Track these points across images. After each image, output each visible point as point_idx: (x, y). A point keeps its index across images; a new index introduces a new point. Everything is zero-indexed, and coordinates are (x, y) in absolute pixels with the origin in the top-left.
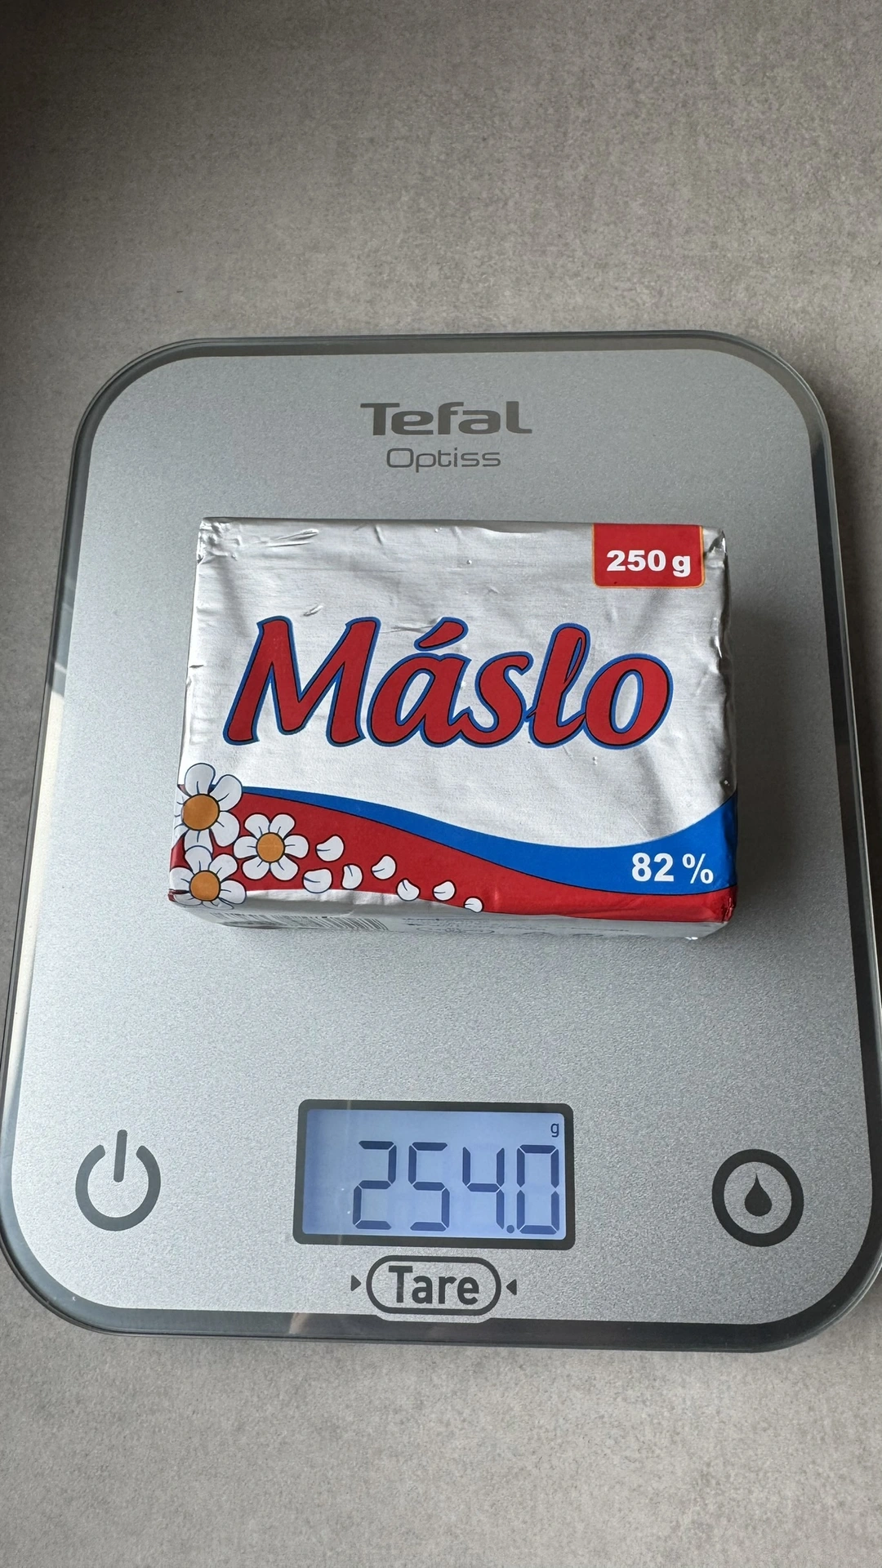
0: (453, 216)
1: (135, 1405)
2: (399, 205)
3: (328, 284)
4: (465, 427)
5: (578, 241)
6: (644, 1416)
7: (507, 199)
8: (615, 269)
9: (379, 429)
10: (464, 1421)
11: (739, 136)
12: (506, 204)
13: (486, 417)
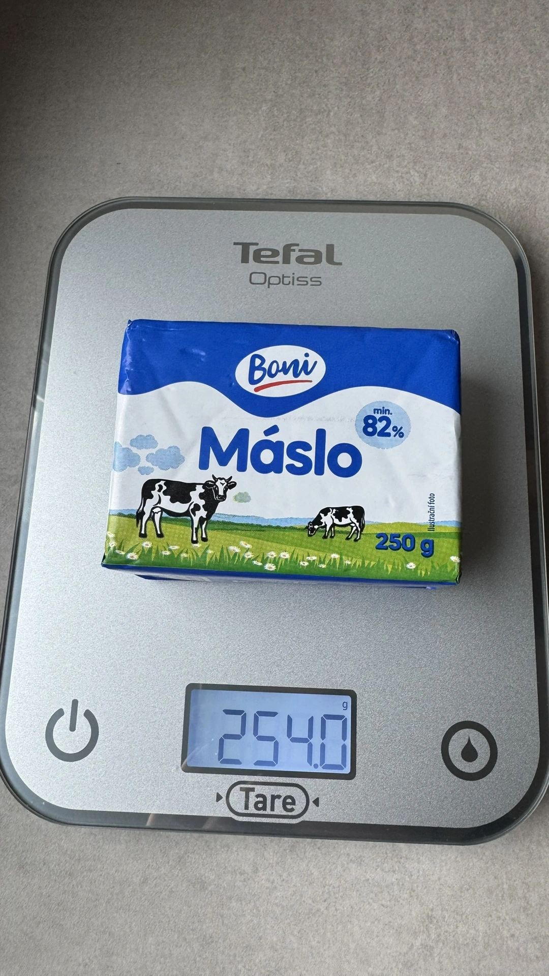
0: (295, 120)
1: (80, 867)
2: (260, 112)
3: (214, 162)
4: (300, 260)
5: (374, 140)
6: (394, 880)
7: (330, 111)
8: (398, 159)
9: (245, 259)
10: (283, 880)
11: (478, 76)
12: (328, 115)
13: (313, 254)
